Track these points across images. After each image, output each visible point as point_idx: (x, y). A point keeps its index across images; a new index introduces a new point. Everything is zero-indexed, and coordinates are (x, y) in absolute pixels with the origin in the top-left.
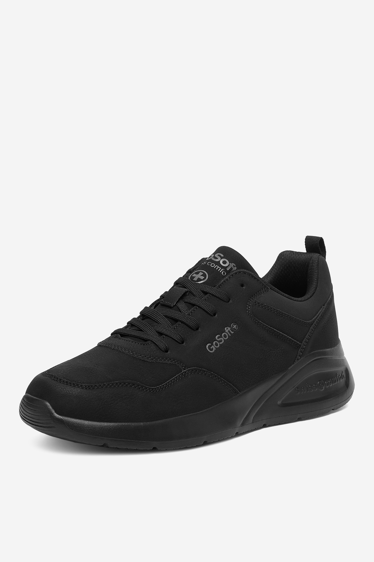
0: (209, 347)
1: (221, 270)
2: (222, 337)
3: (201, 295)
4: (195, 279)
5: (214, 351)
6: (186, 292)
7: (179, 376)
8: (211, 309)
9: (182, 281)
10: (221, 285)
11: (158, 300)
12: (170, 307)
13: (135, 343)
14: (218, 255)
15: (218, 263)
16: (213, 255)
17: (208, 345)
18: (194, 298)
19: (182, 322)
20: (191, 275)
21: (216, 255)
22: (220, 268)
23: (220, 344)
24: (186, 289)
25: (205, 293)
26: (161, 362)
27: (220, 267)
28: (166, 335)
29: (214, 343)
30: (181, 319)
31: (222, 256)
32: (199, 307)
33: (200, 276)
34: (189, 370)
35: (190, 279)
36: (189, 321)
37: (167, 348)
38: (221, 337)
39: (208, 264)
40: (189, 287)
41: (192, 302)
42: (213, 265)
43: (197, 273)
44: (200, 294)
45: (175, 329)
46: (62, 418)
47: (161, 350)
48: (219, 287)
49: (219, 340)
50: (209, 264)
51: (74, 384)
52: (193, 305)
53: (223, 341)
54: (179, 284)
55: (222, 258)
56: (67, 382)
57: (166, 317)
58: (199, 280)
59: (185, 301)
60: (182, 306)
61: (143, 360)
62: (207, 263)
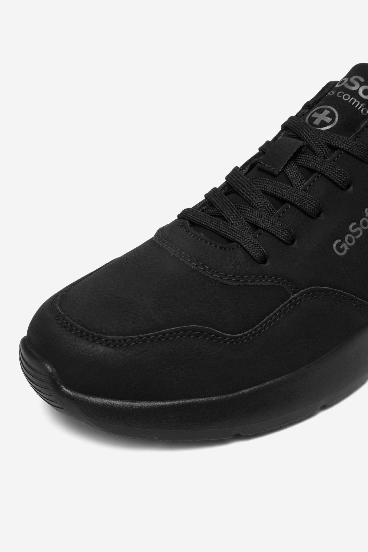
0: (339, 245)
1: (360, 105)
2: (360, 226)
3: (326, 152)
4: (317, 122)
5: (345, 252)
6: (301, 147)
7: (285, 306)
8: (343, 178)
9: (295, 124)
10: (360, 134)
11: (255, 157)
12: (273, 175)
13: (211, 244)
14: (357, 80)
15: (355, 94)
16: (346, 80)
17: (337, 242)
18: (314, 158)
19: (292, 204)
20: (309, 114)
21: (352, 80)
22: (359, 103)
23: (356, 239)
24: (302, 142)
25: (333, 148)
26: (253, 284)
27: (359, 100)
28: (264, 230)
29: (346, 238)
30: (290, 199)
31: (362, 80)
32: (322, 174)
33: (324, 117)
34: (302, 295)
35: (309, 121)
36: (305, 202)
37: (264, 257)
38: (358, 225)
39: (338, 94)
40: (307, 138)
41: (311, 165)
42: (346, 97)
43: (320, 111)
44: (324, 150)
45: (279, 217)
46: (71, 393)
47: (255, 260)
48: (357, 137)
49: (354, 231)
50: (340, 95)
51: (93, 337)
52: (313, 171)
53: (361, 234)
54: (289, 129)
55: (361, 84)
56: (82, 332)
57: (266, 193)
58: (323, 124)
59: (298, 163)
60: (293, 172)
61: (221, 283)
62: (336, 93)
